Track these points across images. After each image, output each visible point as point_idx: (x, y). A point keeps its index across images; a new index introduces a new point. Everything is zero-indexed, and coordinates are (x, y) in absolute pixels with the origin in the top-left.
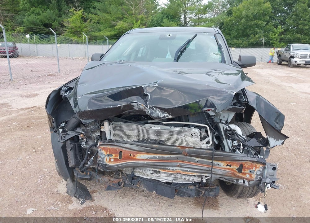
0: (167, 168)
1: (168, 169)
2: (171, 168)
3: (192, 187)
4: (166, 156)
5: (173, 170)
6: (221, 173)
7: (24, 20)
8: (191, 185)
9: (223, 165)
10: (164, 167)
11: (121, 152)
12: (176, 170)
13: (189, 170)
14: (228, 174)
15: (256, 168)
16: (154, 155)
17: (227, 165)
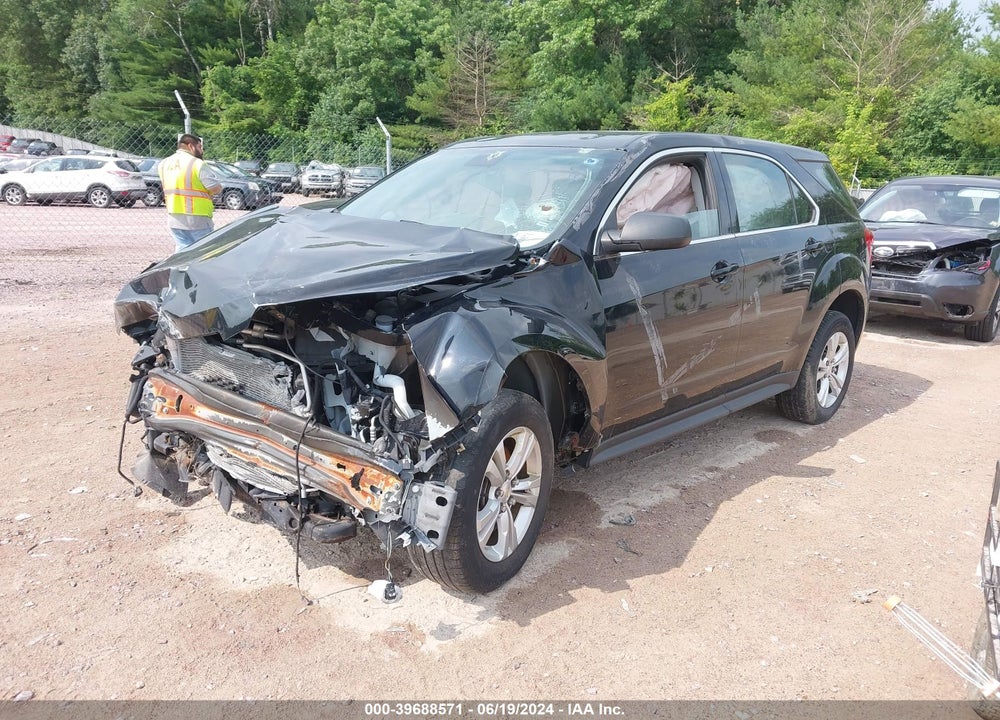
0: (236, 446)
1: (236, 449)
2: (244, 449)
3: (284, 504)
4: (237, 420)
5: (246, 453)
6: (318, 480)
7: (533, 112)
8: (280, 498)
9: (329, 462)
10: (231, 444)
11: (181, 397)
12: (251, 454)
13: (270, 459)
14: (330, 485)
15: (387, 484)
16: (218, 413)
17: (339, 466)
